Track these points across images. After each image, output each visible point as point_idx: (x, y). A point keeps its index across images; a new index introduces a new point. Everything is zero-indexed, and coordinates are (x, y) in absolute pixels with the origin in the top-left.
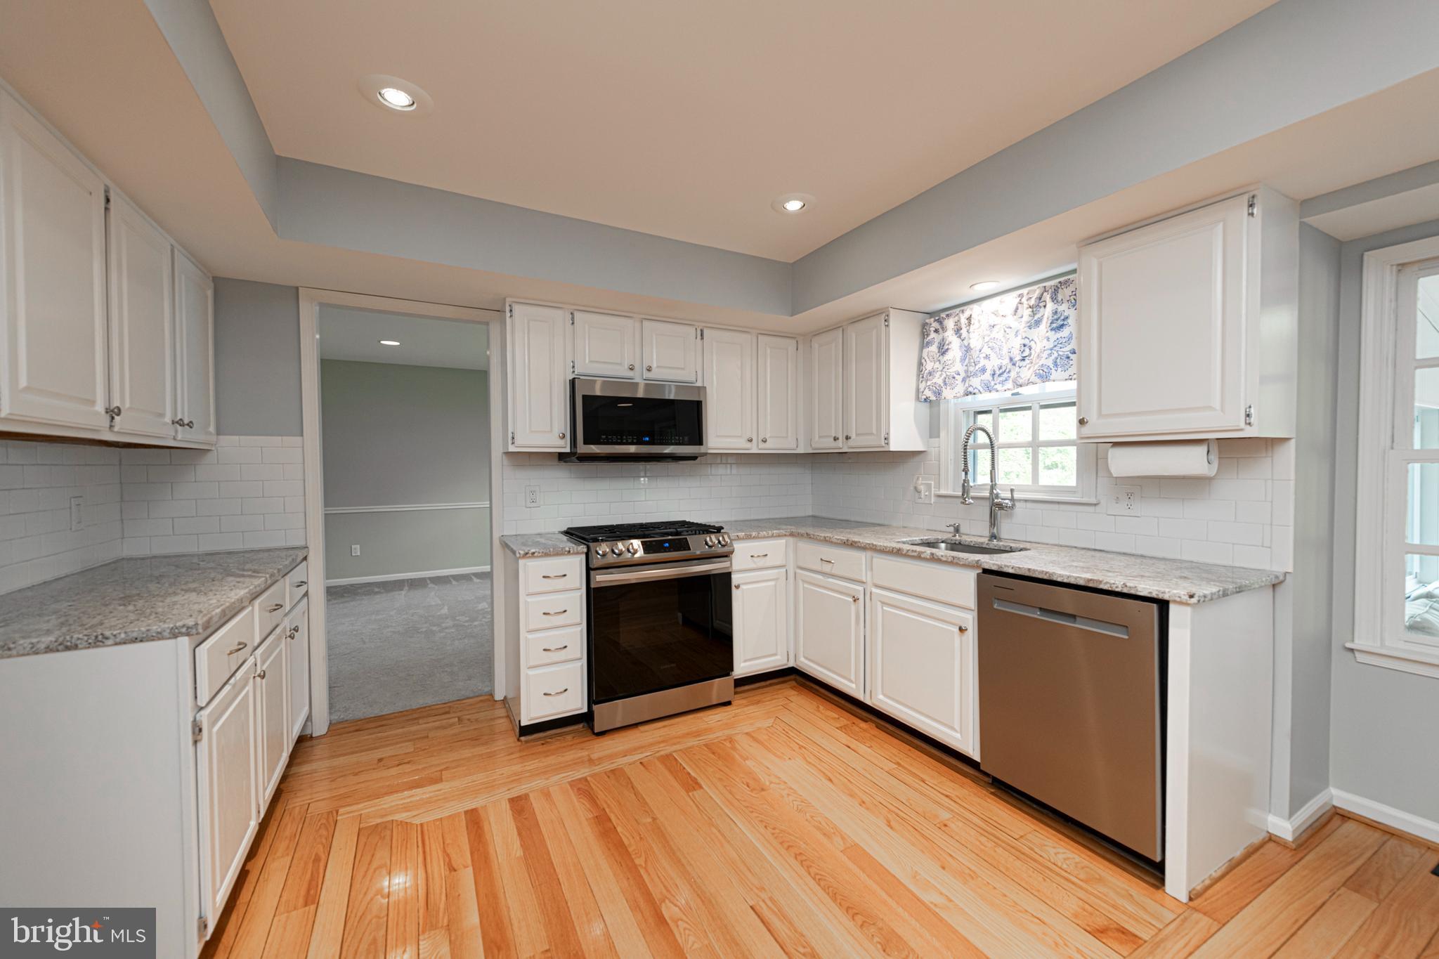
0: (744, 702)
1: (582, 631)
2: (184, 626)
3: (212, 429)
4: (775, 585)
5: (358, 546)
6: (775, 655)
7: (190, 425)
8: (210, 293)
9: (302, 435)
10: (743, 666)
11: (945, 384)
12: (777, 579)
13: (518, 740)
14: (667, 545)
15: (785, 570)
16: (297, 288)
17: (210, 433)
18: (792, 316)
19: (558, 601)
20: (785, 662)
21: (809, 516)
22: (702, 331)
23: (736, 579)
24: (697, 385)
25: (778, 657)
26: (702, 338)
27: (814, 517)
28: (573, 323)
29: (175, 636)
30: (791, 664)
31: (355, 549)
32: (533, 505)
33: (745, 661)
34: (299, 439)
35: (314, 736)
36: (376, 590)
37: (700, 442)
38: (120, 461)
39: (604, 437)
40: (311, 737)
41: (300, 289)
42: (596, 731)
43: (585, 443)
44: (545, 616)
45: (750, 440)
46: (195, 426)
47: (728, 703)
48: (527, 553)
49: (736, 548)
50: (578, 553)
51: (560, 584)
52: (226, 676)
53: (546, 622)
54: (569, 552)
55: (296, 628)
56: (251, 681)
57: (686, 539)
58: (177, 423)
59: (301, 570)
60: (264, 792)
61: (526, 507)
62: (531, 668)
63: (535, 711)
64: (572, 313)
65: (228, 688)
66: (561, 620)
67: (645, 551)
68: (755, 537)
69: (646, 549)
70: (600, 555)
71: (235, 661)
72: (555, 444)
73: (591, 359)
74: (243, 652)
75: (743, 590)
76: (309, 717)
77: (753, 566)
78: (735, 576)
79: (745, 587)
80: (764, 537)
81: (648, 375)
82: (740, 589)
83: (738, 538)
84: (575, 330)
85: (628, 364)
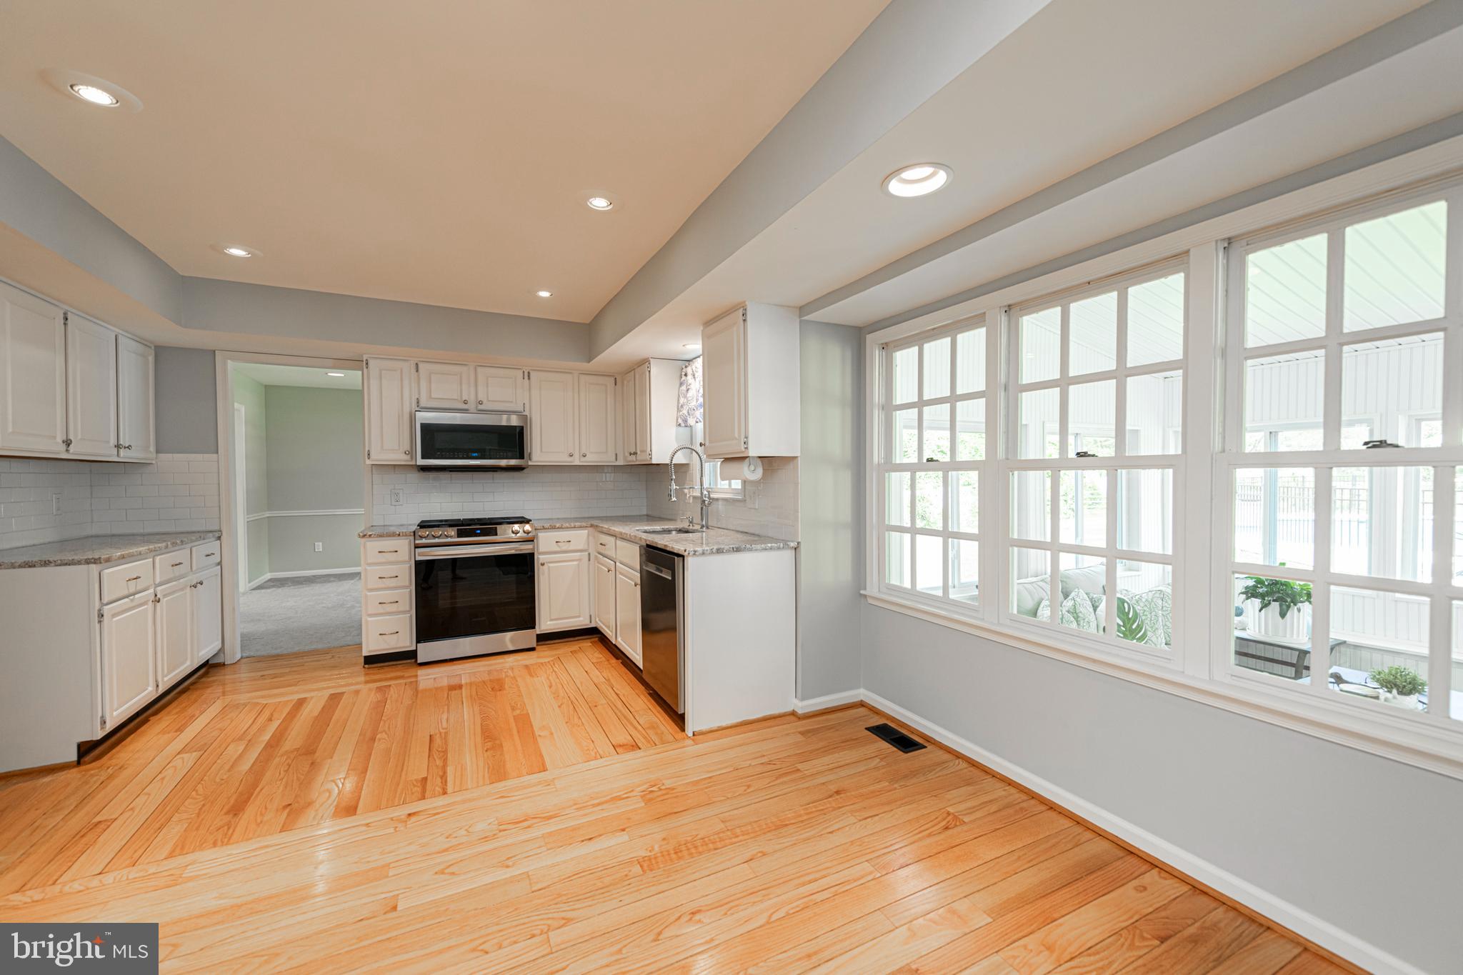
0: (546, 649)
1: (411, 591)
2: (93, 558)
3: (152, 449)
4: (578, 565)
5: (321, 544)
6: (579, 617)
7: (129, 447)
8: (151, 359)
9: (217, 453)
10: (546, 623)
11: (689, 415)
12: (580, 560)
13: (364, 667)
14: (479, 531)
15: (587, 553)
16: (214, 351)
17: (150, 452)
18: (589, 362)
19: (393, 569)
20: (588, 622)
21: (644, 515)
22: (529, 373)
23: (539, 558)
24: (524, 414)
25: (581, 619)
26: (529, 378)
27: (647, 515)
28: (417, 371)
29: (88, 563)
30: (593, 625)
31: (319, 546)
32: (397, 503)
33: (551, 620)
34: (215, 455)
35: (226, 663)
36: (332, 579)
37: (522, 457)
38: (91, 471)
39: (439, 453)
40: (224, 665)
41: (216, 352)
42: (419, 662)
43: (423, 458)
44: (380, 580)
45: (571, 456)
46: (133, 448)
47: (533, 649)
48: (365, 535)
49: (541, 535)
50: (406, 535)
51: (392, 557)
52: (126, 592)
53: (381, 584)
54: (399, 535)
55: (201, 583)
56: (150, 603)
57: (496, 528)
58: (118, 446)
59: (213, 546)
60: (164, 676)
61: (391, 505)
62: (370, 615)
63: (373, 645)
64: (417, 364)
65: (126, 600)
66: (393, 583)
67: (459, 536)
68: (558, 528)
69: (460, 534)
70: (421, 537)
71: (132, 587)
72: (402, 458)
73: (433, 396)
74: (141, 584)
75: (549, 567)
76: (222, 650)
77: (558, 549)
78: (540, 556)
79: (551, 565)
80: (568, 528)
81: (480, 407)
82: (546, 566)
83: (544, 528)
84: (418, 376)
85: (464, 399)
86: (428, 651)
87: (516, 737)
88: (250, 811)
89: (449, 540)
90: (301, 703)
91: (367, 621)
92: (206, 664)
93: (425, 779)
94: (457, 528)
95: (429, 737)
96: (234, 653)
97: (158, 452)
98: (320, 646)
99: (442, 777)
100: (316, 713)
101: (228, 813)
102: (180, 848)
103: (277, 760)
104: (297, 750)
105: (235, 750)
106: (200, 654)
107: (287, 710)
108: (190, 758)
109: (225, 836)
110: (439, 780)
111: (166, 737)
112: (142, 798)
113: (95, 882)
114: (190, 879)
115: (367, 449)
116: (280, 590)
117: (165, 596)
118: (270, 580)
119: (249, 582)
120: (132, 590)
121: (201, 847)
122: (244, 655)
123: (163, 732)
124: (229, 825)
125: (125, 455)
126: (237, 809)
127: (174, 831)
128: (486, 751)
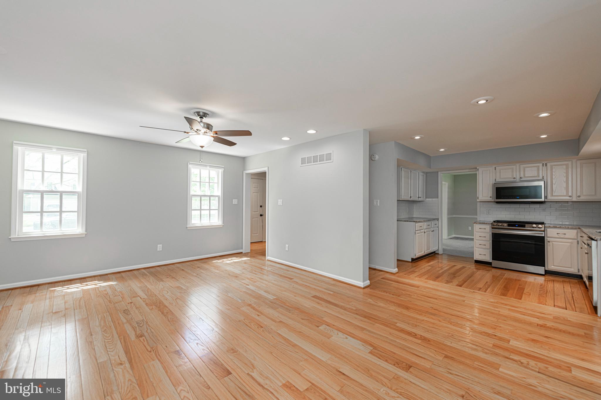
2: (414, 221)
4: (571, 245)
7: (420, 197)
8: (425, 176)
10: (551, 266)
12: (571, 243)
13: (475, 263)
14: (517, 225)
16: (438, 172)
17: (424, 198)
18: (577, 155)
19: (484, 234)
20: (577, 272)
22: (546, 164)
24: (543, 180)
26: (546, 166)
32: (489, 214)
33: (554, 266)
34: (437, 199)
38: (414, 203)
39: (502, 197)
40: (439, 254)
42: (493, 266)
43: (496, 199)
47: (543, 275)
48: (475, 223)
49: (549, 230)
50: (488, 224)
51: (484, 230)
52: (419, 229)
53: (480, 238)
54: (486, 224)
55: (434, 231)
56: (423, 233)
57: (525, 225)
58: (419, 197)
59: (436, 222)
60: (426, 251)
61: (487, 214)
62: (477, 248)
63: (477, 257)
64: (495, 167)
65: (419, 231)
66: (484, 239)
67: (508, 226)
68: (558, 228)
69: (509, 225)
70: (494, 225)
71: (421, 228)
72: (489, 199)
73: (501, 177)
74: (422, 228)
75: (553, 243)
76: (438, 250)
77: (558, 236)
78: (548, 238)
79: (554, 243)
80: (564, 228)
81: (521, 179)
82: (551, 243)
83: (550, 227)
84: (496, 171)
85: (514, 177)
86: (496, 263)
87: (515, 291)
88: (440, 279)
89: (505, 227)
90: (455, 266)
91: (475, 249)
92: (434, 252)
93: (481, 288)
94: (508, 223)
95: (486, 282)
96: (441, 252)
97: (426, 198)
98: (464, 256)
99: (486, 289)
100: (457, 268)
101: (436, 277)
102: (427, 279)
103: (447, 273)
104: (451, 273)
105: (438, 269)
106: (433, 249)
107: (451, 266)
108: (430, 268)
109: (434, 280)
110: (485, 290)
111: (426, 263)
112: (421, 270)
113: (414, 278)
114: (428, 283)
115: (477, 196)
116: (456, 240)
117: (426, 232)
118: (454, 237)
119: (448, 236)
120: (420, 229)
121: (430, 280)
122: (444, 253)
123: (425, 262)
124: (435, 279)
125: (420, 199)
126: (438, 277)
127: (426, 276)
128: (503, 290)
